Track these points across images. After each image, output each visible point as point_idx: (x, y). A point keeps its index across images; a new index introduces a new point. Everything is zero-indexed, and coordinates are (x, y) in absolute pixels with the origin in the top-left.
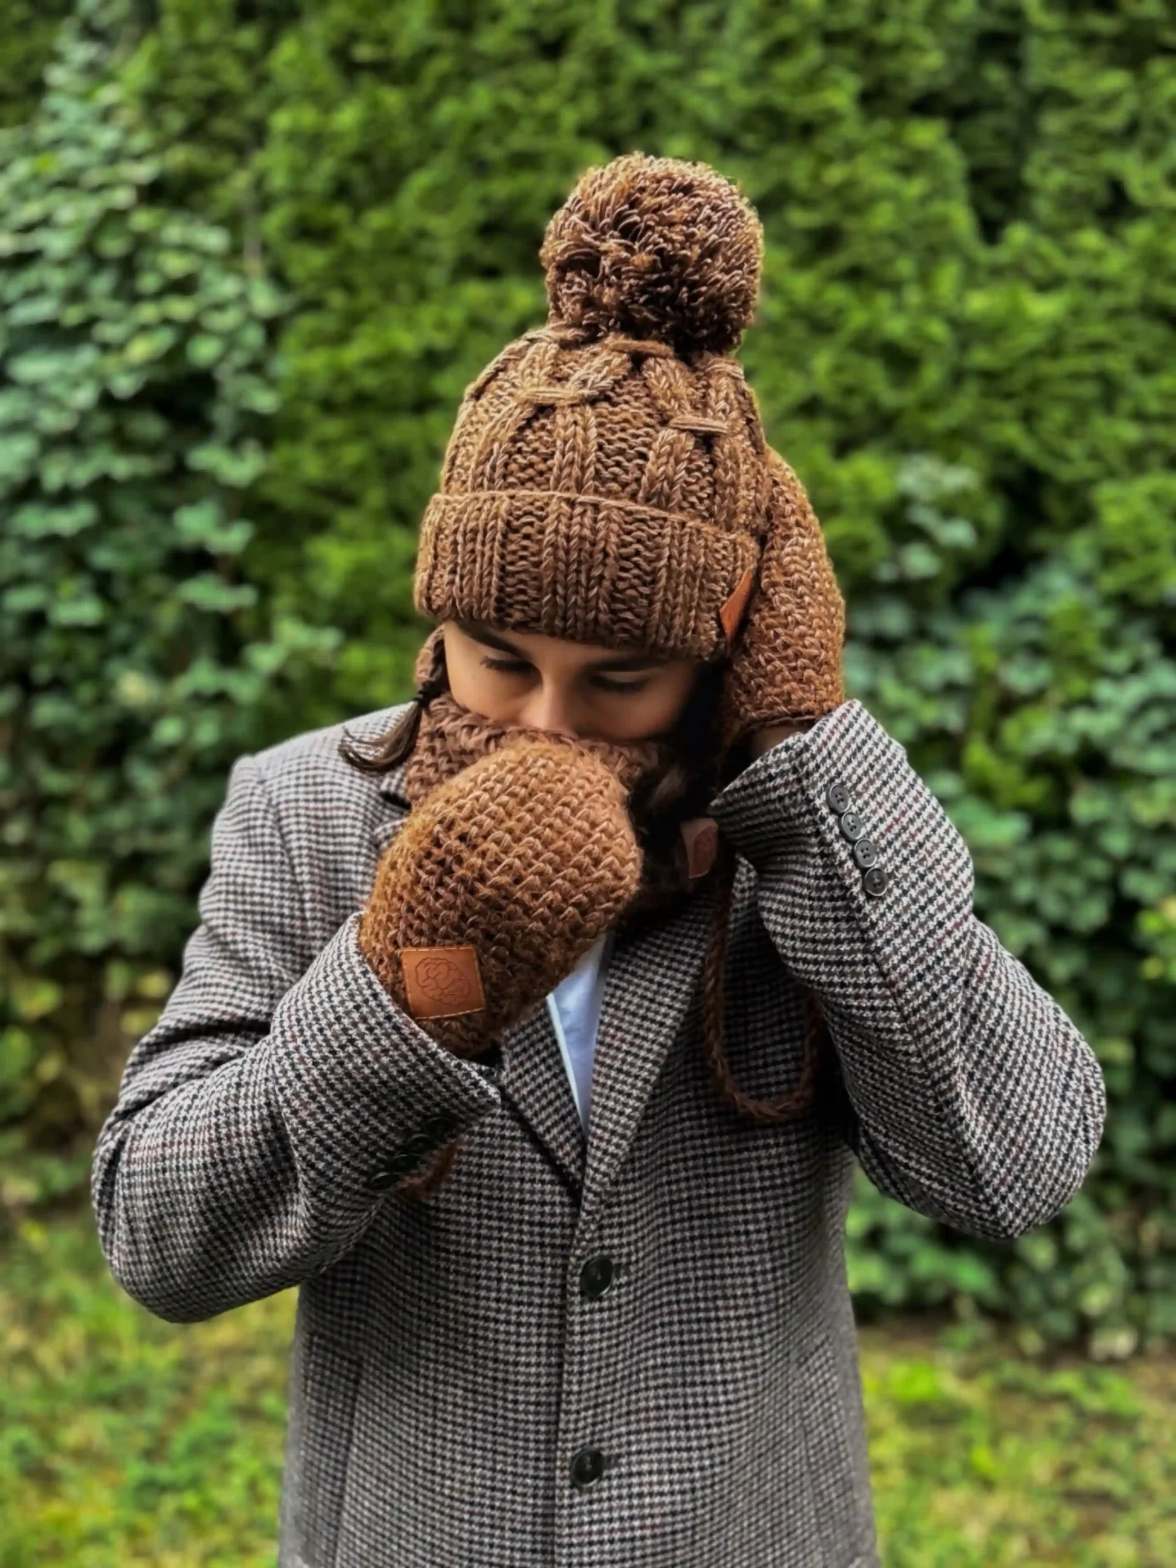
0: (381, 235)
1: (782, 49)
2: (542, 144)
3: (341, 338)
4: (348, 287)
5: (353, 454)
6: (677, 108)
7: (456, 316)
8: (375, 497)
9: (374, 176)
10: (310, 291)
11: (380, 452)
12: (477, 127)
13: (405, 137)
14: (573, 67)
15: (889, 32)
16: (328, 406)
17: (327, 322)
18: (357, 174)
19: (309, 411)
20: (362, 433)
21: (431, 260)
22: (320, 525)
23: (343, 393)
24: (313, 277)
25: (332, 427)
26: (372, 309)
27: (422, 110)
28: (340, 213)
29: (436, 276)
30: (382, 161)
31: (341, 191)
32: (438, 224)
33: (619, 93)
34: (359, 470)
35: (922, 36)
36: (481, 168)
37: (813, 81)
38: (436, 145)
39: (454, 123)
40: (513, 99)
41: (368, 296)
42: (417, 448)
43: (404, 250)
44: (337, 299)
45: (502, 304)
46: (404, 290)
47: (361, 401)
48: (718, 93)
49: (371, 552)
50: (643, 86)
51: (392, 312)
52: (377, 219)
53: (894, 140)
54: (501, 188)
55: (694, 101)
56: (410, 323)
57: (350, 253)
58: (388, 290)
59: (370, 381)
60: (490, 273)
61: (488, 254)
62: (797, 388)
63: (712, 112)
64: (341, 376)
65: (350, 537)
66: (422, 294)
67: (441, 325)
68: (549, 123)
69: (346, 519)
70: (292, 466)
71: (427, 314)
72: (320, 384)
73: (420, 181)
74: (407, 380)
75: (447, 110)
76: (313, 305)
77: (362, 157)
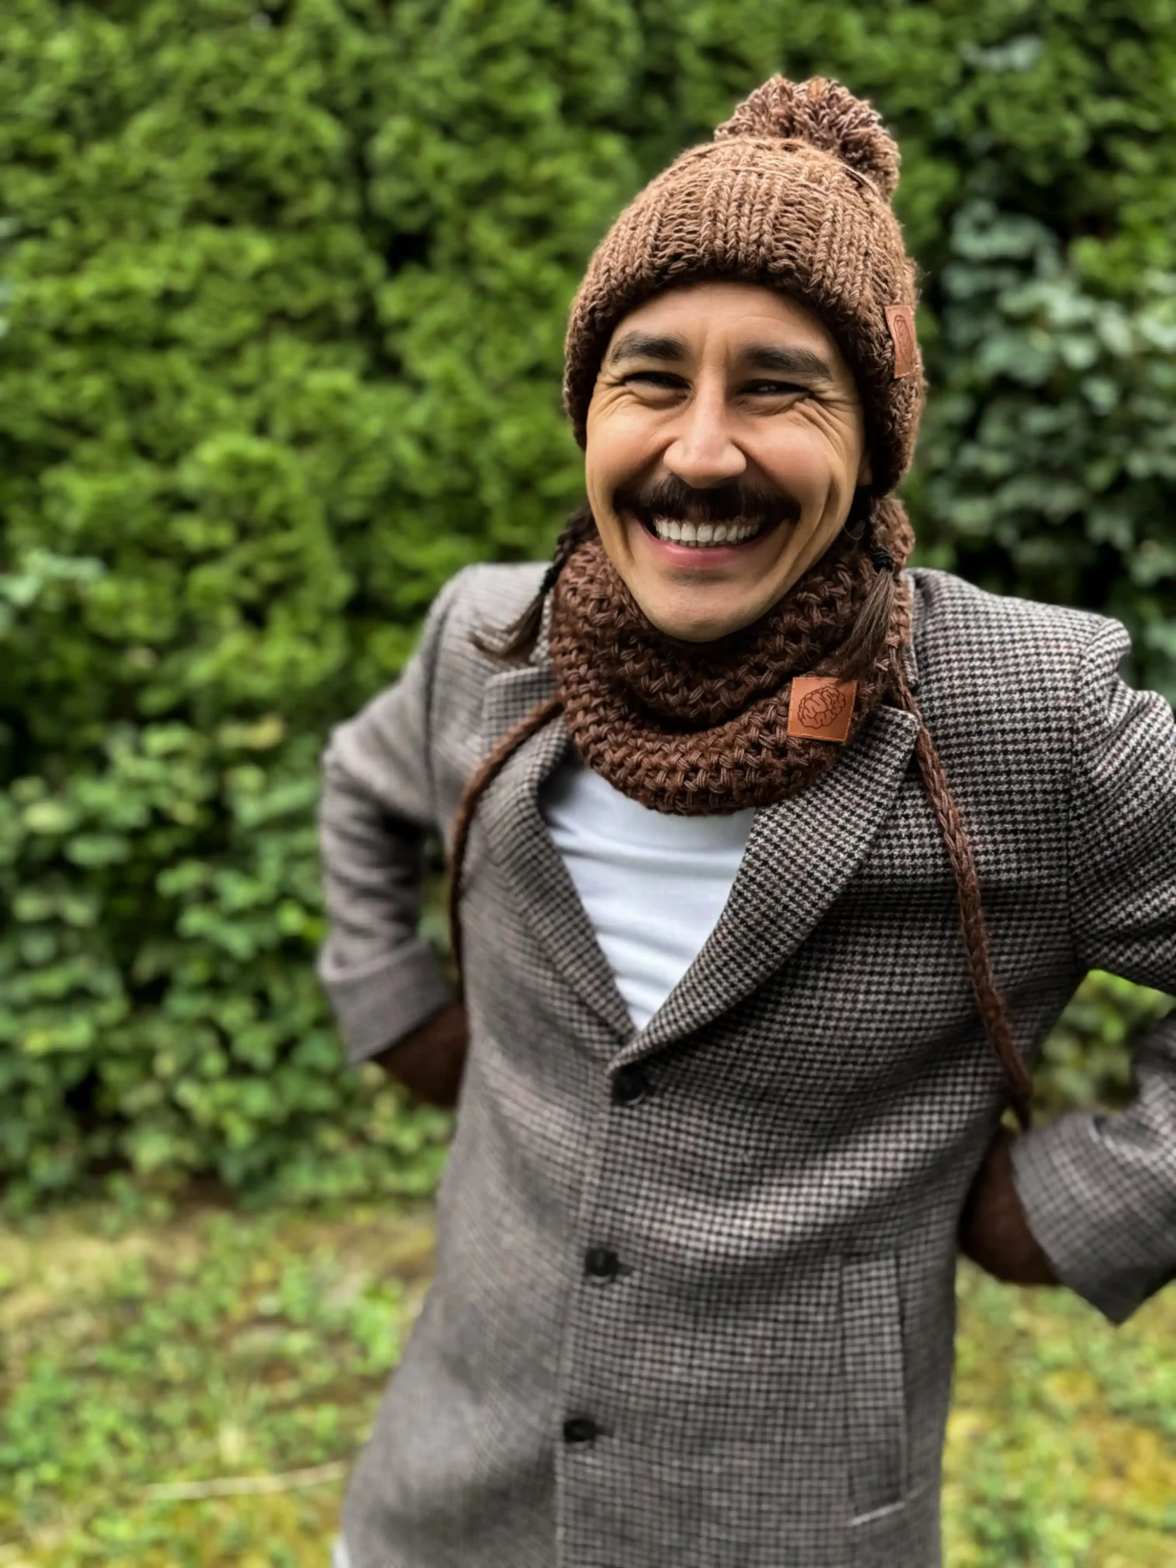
0: (106, 172)
1: (492, 54)
2: (271, 104)
3: (72, 269)
4: (73, 217)
5: (93, 387)
6: (393, 91)
7: (192, 258)
8: (118, 429)
9: (95, 111)
10: (35, 217)
11: (120, 386)
12: (204, 79)
13: (127, 77)
14: (296, 38)
15: (579, 54)
16: (61, 336)
17: (54, 253)
18: (79, 106)
19: (39, 340)
20: (99, 366)
21: (164, 202)
22: (57, 456)
23: (78, 325)
24: (35, 203)
25: (66, 358)
26: (101, 244)
27: (144, 52)
28: (61, 143)
29: (168, 218)
30: (104, 96)
31: (61, 120)
32: (165, 166)
33: (342, 68)
34: (99, 404)
35: (602, 61)
36: (210, 118)
37: (518, 86)
38: (160, 89)
39: (178, 71)
40: (238, 55)
41: (94, 232)
42: (162, 383)
43: (132, 189)
44: (61, 229)
45: (239, 252)
46: (134, 228)
47: (98, 334)
48: (437, 83)
49: (117, 485)
50: (362, 66)
51: (122, 248)
52: (100, 153)
53: (587, 147)
54: (234, 141)
55: (408, 86)
56: (142, 260)
57: (74, 185)
58: (117, 227)
59: (107, 314)
60: (223, 221)
61: (220, 203)
62: (523, 354)
63: (430, 100)
64: (76, 308)
65: (89, 469)
66: (153, 235)
67: (176, 267)
68: (276, 85)
69: (87, 451)
70: (24, 395)
71: (163, 253)
72: (52, 315)
73: (146, 122)
74: (147, 316)
75: (169, 58)
76: (39, 233)
77: (84, 89)
